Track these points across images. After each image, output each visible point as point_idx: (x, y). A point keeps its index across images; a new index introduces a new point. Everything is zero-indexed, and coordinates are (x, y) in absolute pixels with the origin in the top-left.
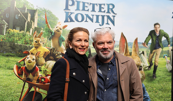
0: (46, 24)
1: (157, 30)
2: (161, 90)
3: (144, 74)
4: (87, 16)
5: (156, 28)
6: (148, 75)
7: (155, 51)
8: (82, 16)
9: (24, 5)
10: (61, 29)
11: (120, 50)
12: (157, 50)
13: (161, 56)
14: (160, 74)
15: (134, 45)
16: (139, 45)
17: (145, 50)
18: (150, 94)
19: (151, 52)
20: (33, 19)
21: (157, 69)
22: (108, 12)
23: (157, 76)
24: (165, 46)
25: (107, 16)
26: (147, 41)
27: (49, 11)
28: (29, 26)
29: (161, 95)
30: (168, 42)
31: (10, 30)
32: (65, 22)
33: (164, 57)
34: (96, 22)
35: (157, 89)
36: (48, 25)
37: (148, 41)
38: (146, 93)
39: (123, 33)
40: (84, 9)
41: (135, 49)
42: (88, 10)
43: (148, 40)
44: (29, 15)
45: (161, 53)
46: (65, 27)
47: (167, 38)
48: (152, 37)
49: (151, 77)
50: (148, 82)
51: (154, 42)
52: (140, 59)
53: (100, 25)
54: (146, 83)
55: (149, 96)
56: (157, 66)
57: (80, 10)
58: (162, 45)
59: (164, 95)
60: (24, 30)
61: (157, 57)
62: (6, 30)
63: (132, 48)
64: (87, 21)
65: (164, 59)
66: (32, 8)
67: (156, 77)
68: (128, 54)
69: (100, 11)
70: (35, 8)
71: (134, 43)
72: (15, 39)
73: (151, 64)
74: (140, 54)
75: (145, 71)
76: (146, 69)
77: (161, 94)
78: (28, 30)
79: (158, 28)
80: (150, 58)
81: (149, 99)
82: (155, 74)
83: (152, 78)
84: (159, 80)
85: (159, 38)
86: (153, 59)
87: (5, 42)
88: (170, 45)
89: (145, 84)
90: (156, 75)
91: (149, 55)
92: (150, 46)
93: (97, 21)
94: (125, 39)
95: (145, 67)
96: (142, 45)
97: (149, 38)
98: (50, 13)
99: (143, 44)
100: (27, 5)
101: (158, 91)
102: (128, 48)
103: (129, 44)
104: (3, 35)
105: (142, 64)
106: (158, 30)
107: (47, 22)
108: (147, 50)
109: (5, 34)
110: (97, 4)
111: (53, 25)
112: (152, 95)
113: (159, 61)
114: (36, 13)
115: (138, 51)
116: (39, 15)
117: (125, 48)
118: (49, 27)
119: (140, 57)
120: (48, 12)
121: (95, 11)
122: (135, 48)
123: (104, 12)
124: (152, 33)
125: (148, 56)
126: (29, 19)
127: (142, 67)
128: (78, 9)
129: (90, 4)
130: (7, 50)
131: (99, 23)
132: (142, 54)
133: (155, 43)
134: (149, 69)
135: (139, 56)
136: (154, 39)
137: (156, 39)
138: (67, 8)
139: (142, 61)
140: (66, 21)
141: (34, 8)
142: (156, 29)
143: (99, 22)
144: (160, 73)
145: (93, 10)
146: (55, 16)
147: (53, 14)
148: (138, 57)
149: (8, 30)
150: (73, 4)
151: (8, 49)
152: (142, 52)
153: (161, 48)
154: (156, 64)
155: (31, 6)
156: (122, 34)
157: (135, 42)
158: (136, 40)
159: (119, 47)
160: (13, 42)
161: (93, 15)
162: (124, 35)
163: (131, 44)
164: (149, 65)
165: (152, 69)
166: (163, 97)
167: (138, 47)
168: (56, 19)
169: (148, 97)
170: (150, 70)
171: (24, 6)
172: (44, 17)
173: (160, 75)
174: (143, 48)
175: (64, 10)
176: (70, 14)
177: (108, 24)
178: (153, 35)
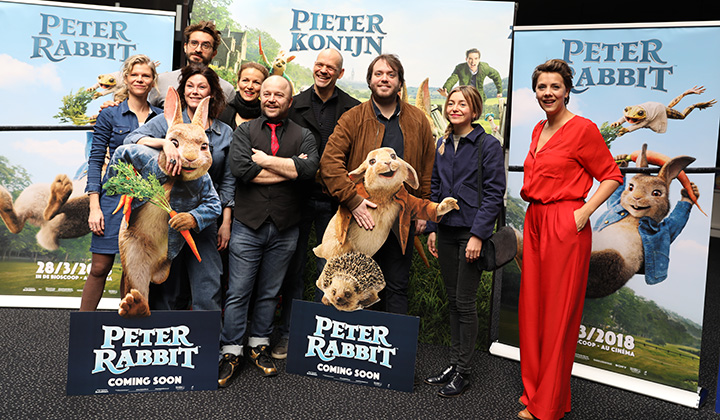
1: (472, 63)
4: (331, 39)
5: (470, 58)
8: (321, 38)
9: (227, 26)
10: (284, 63)
15: (421, 91)
16: (432, 92)
20: (238, 47)
22: (370, 31)
24: (490, 97)
25: (366, 37)
26: (449, 85)
28: (233, 59)
30: (498, 88)
32: (291, 50)
33: (486, 119)
34: (345, 50)
36: (263, 57)
37: (453, 86)
40: (324, 28)
41: (423, 100)
42: (332, 29)
43: (453, 83)
44: (234, 41)
46: (291, 58)
47: (496, 80)
48: (461, 78)
52: (432, 121)
53: (353, 55)
57: (318, 29)
58: (483, 95)
60: (224, 65)
63: (415, 97)
65: (487, 122)
66: (237, 29)
69: (354, 29)
70: (243, 30)
71: (419, 89)
74: (432, 111)
78: (231, 65)
79: (476, 59)
85: (476, 80)
88: (501, 95)
93: (348, 48)
97: (453, 79)
98: (267, 35)
99: (440, 90)
100: (231, 25)
102: (406, 99)
103: (408, 91)
105: (436, 131)
106: (476, 62)
107: (261, 52)
110: (348, 17)
111: (272, 56)
114: (244, 38)
115: (428, 105)
116: (248, 41)
118: (264, 60)
119: (432, 116)
120: (264, 35)
121: (346, 30)
122: (422, 98)
123: (362, 30)
124: (461, 70)
126: (233, 48)
127: (435, 136)
128: (314, 27)
129: (337, 17)
131: (352, 51)
132: (437, 111)
135: (431, 114)
136: (466, 81)
137: (470, 80)
138: (295, 27)
139: (436, 124)
140: (293, 49)
141: (241, 30)
142: (471, 60)
143: (352, 49)
145: (342, 28)
146: (275, 41)
147: (272, 39)
148: (428, 117)
150: (306, 19)
152: (437, 107)
155: (237, 26)
157: (422, 86)
158: (426, 83)
161: (341, 38)
163: (413, 90)
167: (429, 96)
168: (276, 46)
172: (257, 44)
175: (291, 30)
176: (300, 36)
177: (368, 52)
178: (463, 73)
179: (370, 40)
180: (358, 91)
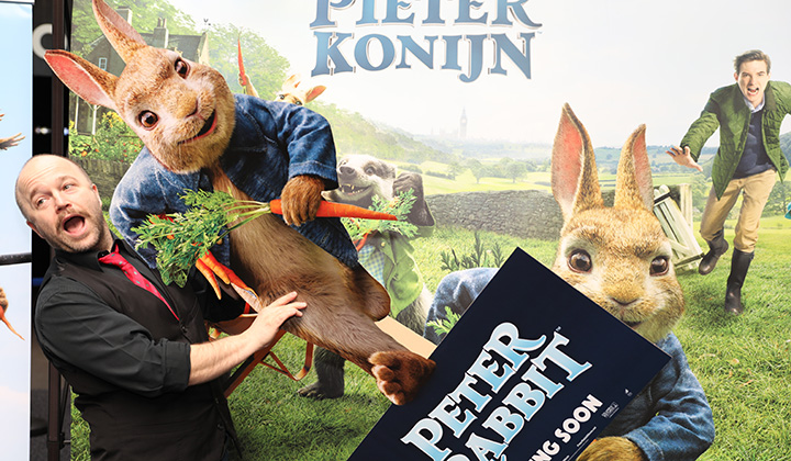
0: (243, 85)
1: (750, 84)
2: (770, 369)
3: (678, 292)
4: (408, 42)
5: (745, 75)
6: (701, 296)
7: (740, 186)
8: (386, 42)
9: (159, 21)
10: (299, 103)
11: (554, 182)
12: (752, 179)
13: (775, 208)
14: (768, 294)
15: (629, 157)
16: (654, 156)
17: (684, 182)
18: (707, 382)
19: (718, 191)
21: (749, 270)
22: (502, 20)
23: (748, 304)
25: (493, 36)
26: (696, 139)
27: (251, 37)
29: (767, 392)
31: (110, 117)
32: (314, 73)
34: (443, 67)
35: (745, 365)
36: (248, 91)
37: (703, 141)
38: (686, 376)
39: (571, 107)
40: (392, 17)
41: (633, 177)
42: (410, 20)
43: (704, 135)
45: (773, 194)
46: (316, 92)
48: (723, 122)
49: (715, 306)
50: (701, 329)
51: (737, 143)
52: (657, 223)
53: (463, 78)
54: (687, 331)
55: (704, 394)
56: (752, 255)
57: (376, 21)
58: (782, 158)
59: (786, 394)
61: (748, 214)
62: (99, 117)
63: (615, 172)
64: (408, 63)
66: (184, 29)
67: (741, 307)
68: (598, 198)
69: (464, 17)
70: (198, 31)
71: (625, 151)
72: (131, 147)
73: (718, 243)
74: (656, 201)
75: (681, 277)
76: (690, 266)
77: (768, 386)
79: (760, 74)
80: (713, 217)
81: (703, 405)
82: (739, 294)
83: (721, 310)
84: (758, 319)
85: (763, 124)
86: (727, 222)
87: (96, 161)
89: (684, 339)
90: (743, 297)
91: (704, 204)
92: (711, 163)
93: (451, 63)
94: (580, 134)
95: (682, 258)
96: (670, 159)
97: (704, 125)
98: (255, 41)
99: (673, 152)
100: (170, 18)
101: (753, 373)
102: (593, 175)
103: (598, 156)
104: (89, 134)
105: (666, 246)
106: (761, 83)
107: (244, 80)
108: (696, 179)
109: (93, 133)
111: (270, 88)
112: (722, 391)
113: (760, 231)
114: (202, 49)
115: (648, 185)
116: (213, 54)
117: (582, 173)
119: (657, 211)
120: (248, 40)
121: (443, 22)
122: (631, 172)
123: (483, 19)
124: (724, 103)
125: (701, 211)
127: (666, 258)
128: (367, 17)
130: (103, 189)
131: (460, 68)
132: (668, 201)
133: (740, 145)
134: (706, 269)
135: (650, 209)
136: (737, 127)
137: (745, 127)
138: (322, 18)
139: (668, 230)
140: (320, 70)
141: (195, 29)
142: (747, 79)
143: (459, 64)
144: (764, 287)
145: (434, 16)
146: (276, 54)
147: (268, 48)
148: (648, 215)
149: (104, 116)
151: (106, 183)
152: (667, 191)
153: (776, 170)
154: (747, 248)
155: (185, 22)
156: (568, 111)
157: (631, 144)
158: (639, 135)
159: (549, 169)
160: (123, 161)
161: (432, 39)
162: (574, 117)
163: (609, 153)
164: (707, 250)
165: (721, 268)
166: (781, 401)
167: (648, 165)
168: (278, 64)
169: (701, 395)
170: (709, 272)
171: (159, 25)
172: (234, 60)
173: (764, 299)
174: (674, 170)
175: (311, 25)
176: (334, 41)
177: (498, 70)
178: (729, 109)
179: (502, 41)
180: (476, 163)
